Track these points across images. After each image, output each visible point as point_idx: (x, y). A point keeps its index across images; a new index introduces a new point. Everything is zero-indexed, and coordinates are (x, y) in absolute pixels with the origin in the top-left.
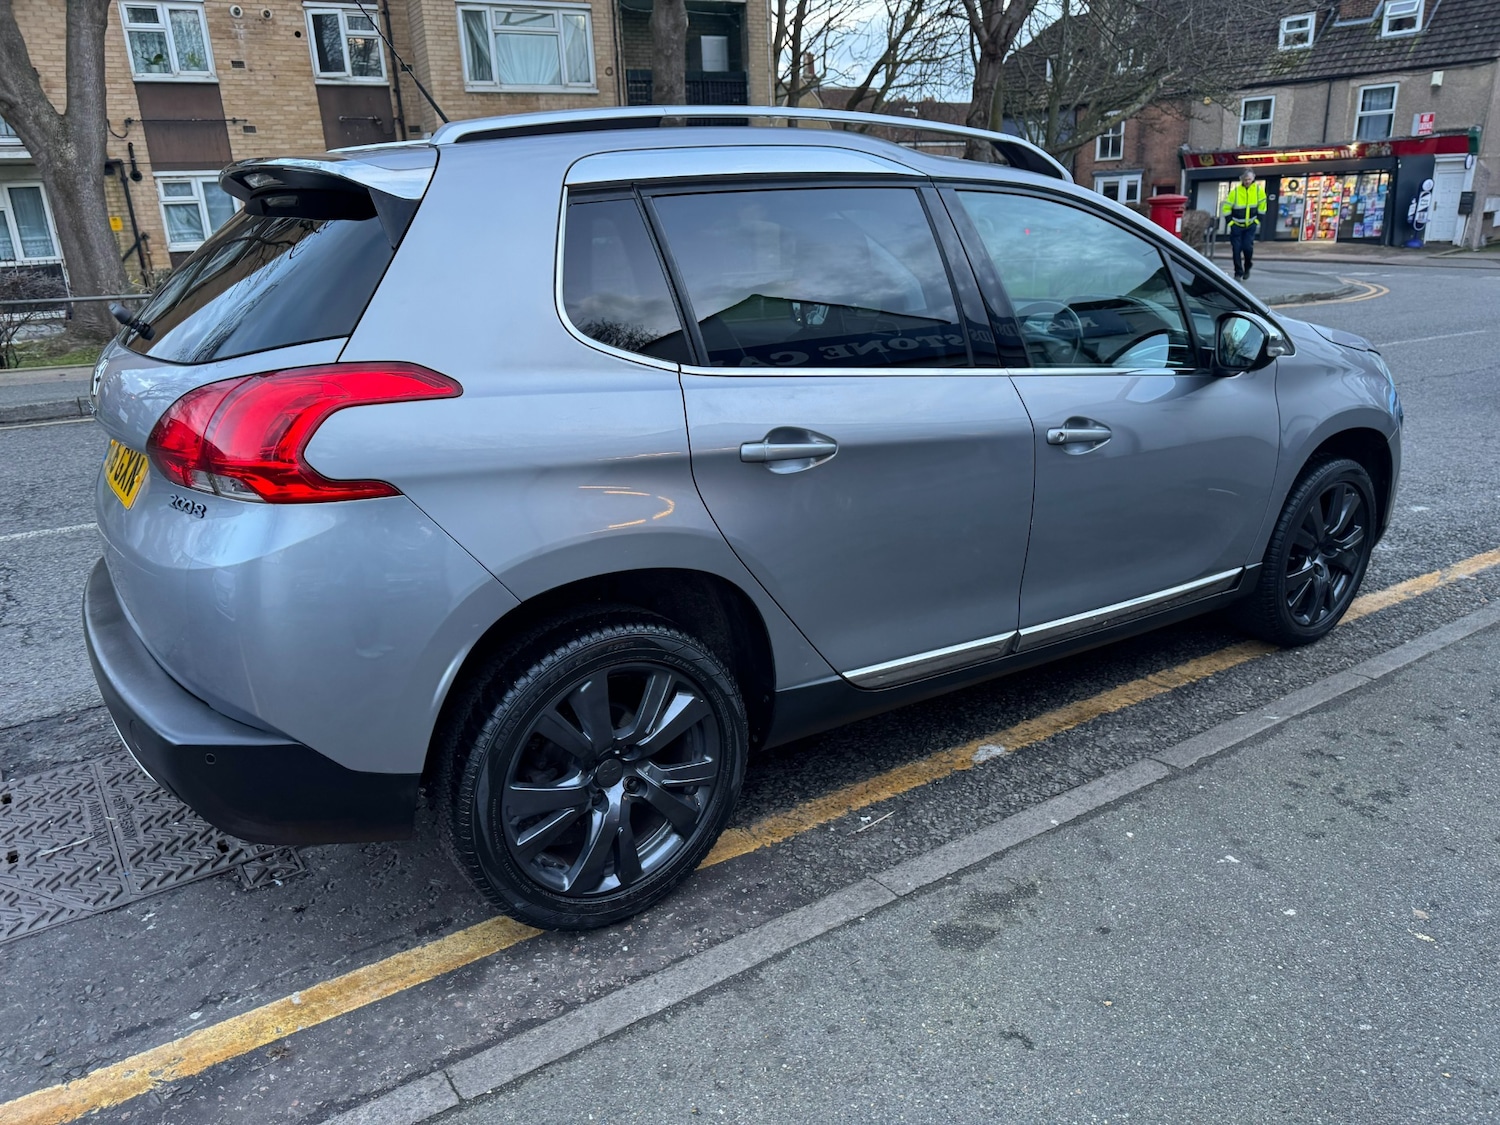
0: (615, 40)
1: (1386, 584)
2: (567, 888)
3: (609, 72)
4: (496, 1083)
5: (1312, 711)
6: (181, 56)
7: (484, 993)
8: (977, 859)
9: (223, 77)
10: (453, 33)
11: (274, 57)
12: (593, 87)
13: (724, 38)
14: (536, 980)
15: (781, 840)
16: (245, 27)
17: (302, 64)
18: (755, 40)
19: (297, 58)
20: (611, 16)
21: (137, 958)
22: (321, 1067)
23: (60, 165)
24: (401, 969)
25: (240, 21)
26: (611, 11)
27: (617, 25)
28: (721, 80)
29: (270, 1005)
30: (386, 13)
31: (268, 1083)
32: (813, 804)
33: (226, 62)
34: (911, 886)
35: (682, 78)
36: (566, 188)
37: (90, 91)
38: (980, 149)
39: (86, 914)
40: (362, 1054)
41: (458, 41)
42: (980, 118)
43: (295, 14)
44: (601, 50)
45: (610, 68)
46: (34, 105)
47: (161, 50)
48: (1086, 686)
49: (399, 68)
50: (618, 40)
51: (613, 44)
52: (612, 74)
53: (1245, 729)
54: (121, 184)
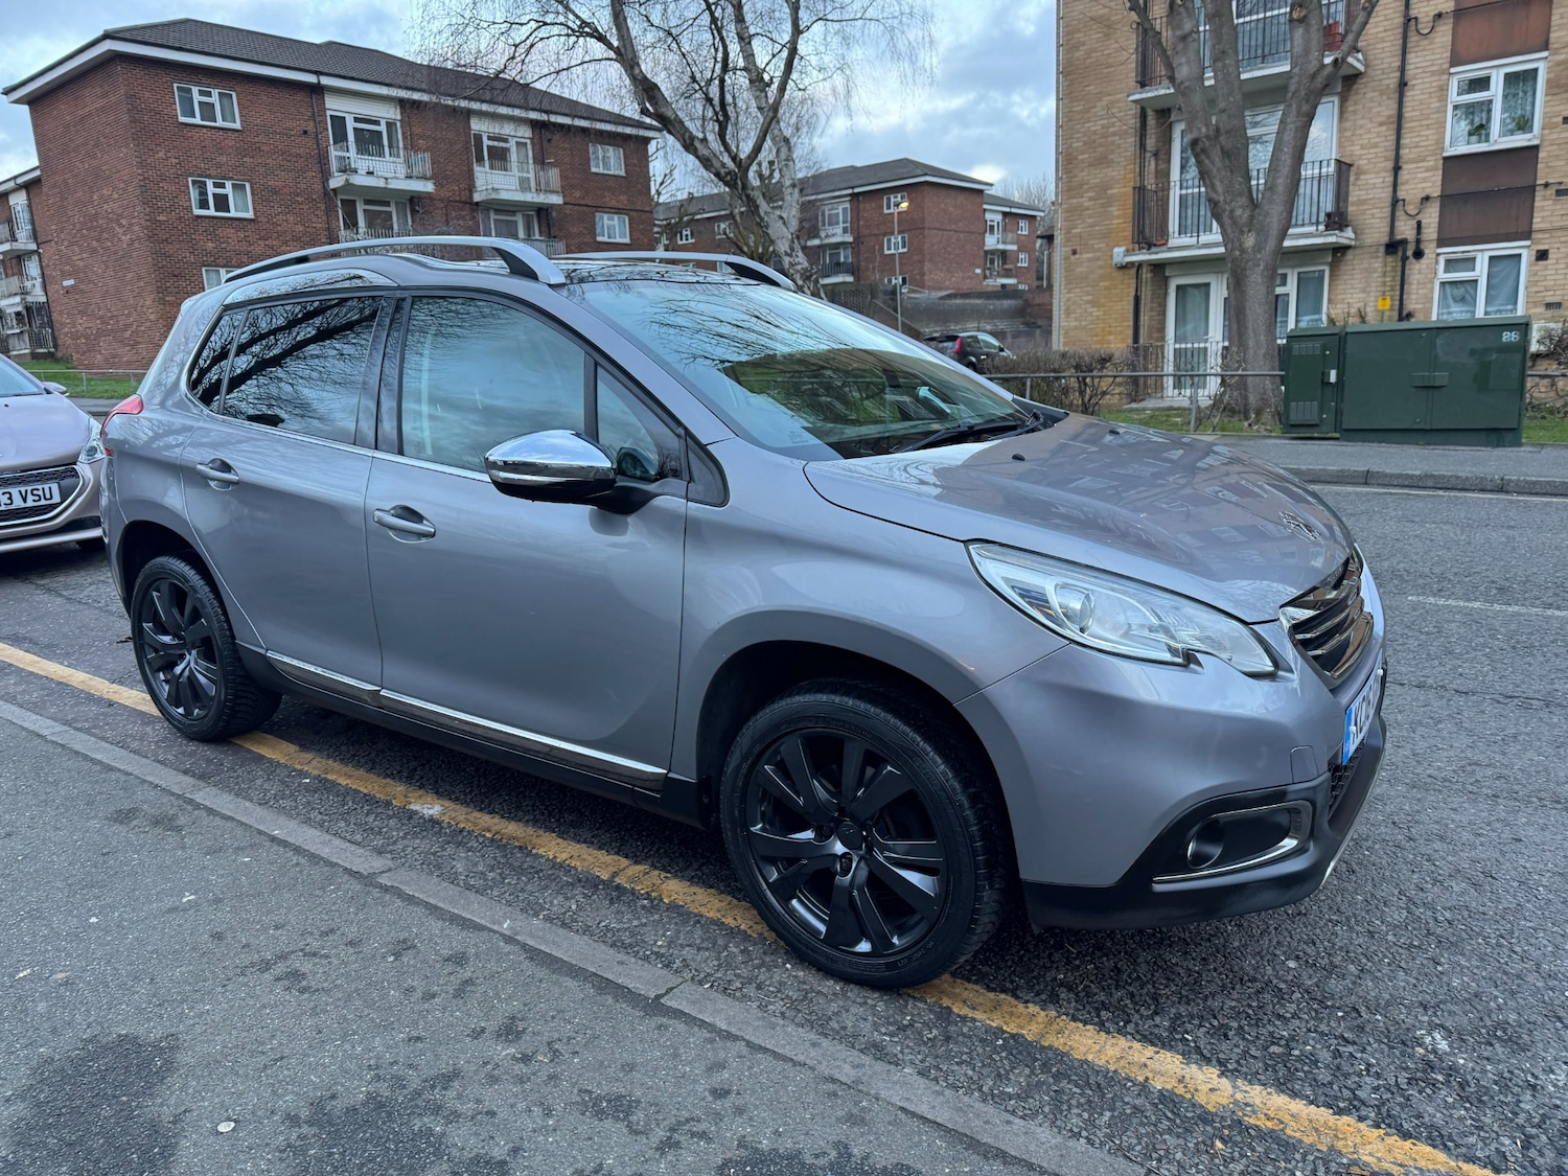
6: (1506, 121)
9: (1548, 137)
33: (1554, 120)
47: (1485, 119)
53: (475, 909)
54: (1400, 264)
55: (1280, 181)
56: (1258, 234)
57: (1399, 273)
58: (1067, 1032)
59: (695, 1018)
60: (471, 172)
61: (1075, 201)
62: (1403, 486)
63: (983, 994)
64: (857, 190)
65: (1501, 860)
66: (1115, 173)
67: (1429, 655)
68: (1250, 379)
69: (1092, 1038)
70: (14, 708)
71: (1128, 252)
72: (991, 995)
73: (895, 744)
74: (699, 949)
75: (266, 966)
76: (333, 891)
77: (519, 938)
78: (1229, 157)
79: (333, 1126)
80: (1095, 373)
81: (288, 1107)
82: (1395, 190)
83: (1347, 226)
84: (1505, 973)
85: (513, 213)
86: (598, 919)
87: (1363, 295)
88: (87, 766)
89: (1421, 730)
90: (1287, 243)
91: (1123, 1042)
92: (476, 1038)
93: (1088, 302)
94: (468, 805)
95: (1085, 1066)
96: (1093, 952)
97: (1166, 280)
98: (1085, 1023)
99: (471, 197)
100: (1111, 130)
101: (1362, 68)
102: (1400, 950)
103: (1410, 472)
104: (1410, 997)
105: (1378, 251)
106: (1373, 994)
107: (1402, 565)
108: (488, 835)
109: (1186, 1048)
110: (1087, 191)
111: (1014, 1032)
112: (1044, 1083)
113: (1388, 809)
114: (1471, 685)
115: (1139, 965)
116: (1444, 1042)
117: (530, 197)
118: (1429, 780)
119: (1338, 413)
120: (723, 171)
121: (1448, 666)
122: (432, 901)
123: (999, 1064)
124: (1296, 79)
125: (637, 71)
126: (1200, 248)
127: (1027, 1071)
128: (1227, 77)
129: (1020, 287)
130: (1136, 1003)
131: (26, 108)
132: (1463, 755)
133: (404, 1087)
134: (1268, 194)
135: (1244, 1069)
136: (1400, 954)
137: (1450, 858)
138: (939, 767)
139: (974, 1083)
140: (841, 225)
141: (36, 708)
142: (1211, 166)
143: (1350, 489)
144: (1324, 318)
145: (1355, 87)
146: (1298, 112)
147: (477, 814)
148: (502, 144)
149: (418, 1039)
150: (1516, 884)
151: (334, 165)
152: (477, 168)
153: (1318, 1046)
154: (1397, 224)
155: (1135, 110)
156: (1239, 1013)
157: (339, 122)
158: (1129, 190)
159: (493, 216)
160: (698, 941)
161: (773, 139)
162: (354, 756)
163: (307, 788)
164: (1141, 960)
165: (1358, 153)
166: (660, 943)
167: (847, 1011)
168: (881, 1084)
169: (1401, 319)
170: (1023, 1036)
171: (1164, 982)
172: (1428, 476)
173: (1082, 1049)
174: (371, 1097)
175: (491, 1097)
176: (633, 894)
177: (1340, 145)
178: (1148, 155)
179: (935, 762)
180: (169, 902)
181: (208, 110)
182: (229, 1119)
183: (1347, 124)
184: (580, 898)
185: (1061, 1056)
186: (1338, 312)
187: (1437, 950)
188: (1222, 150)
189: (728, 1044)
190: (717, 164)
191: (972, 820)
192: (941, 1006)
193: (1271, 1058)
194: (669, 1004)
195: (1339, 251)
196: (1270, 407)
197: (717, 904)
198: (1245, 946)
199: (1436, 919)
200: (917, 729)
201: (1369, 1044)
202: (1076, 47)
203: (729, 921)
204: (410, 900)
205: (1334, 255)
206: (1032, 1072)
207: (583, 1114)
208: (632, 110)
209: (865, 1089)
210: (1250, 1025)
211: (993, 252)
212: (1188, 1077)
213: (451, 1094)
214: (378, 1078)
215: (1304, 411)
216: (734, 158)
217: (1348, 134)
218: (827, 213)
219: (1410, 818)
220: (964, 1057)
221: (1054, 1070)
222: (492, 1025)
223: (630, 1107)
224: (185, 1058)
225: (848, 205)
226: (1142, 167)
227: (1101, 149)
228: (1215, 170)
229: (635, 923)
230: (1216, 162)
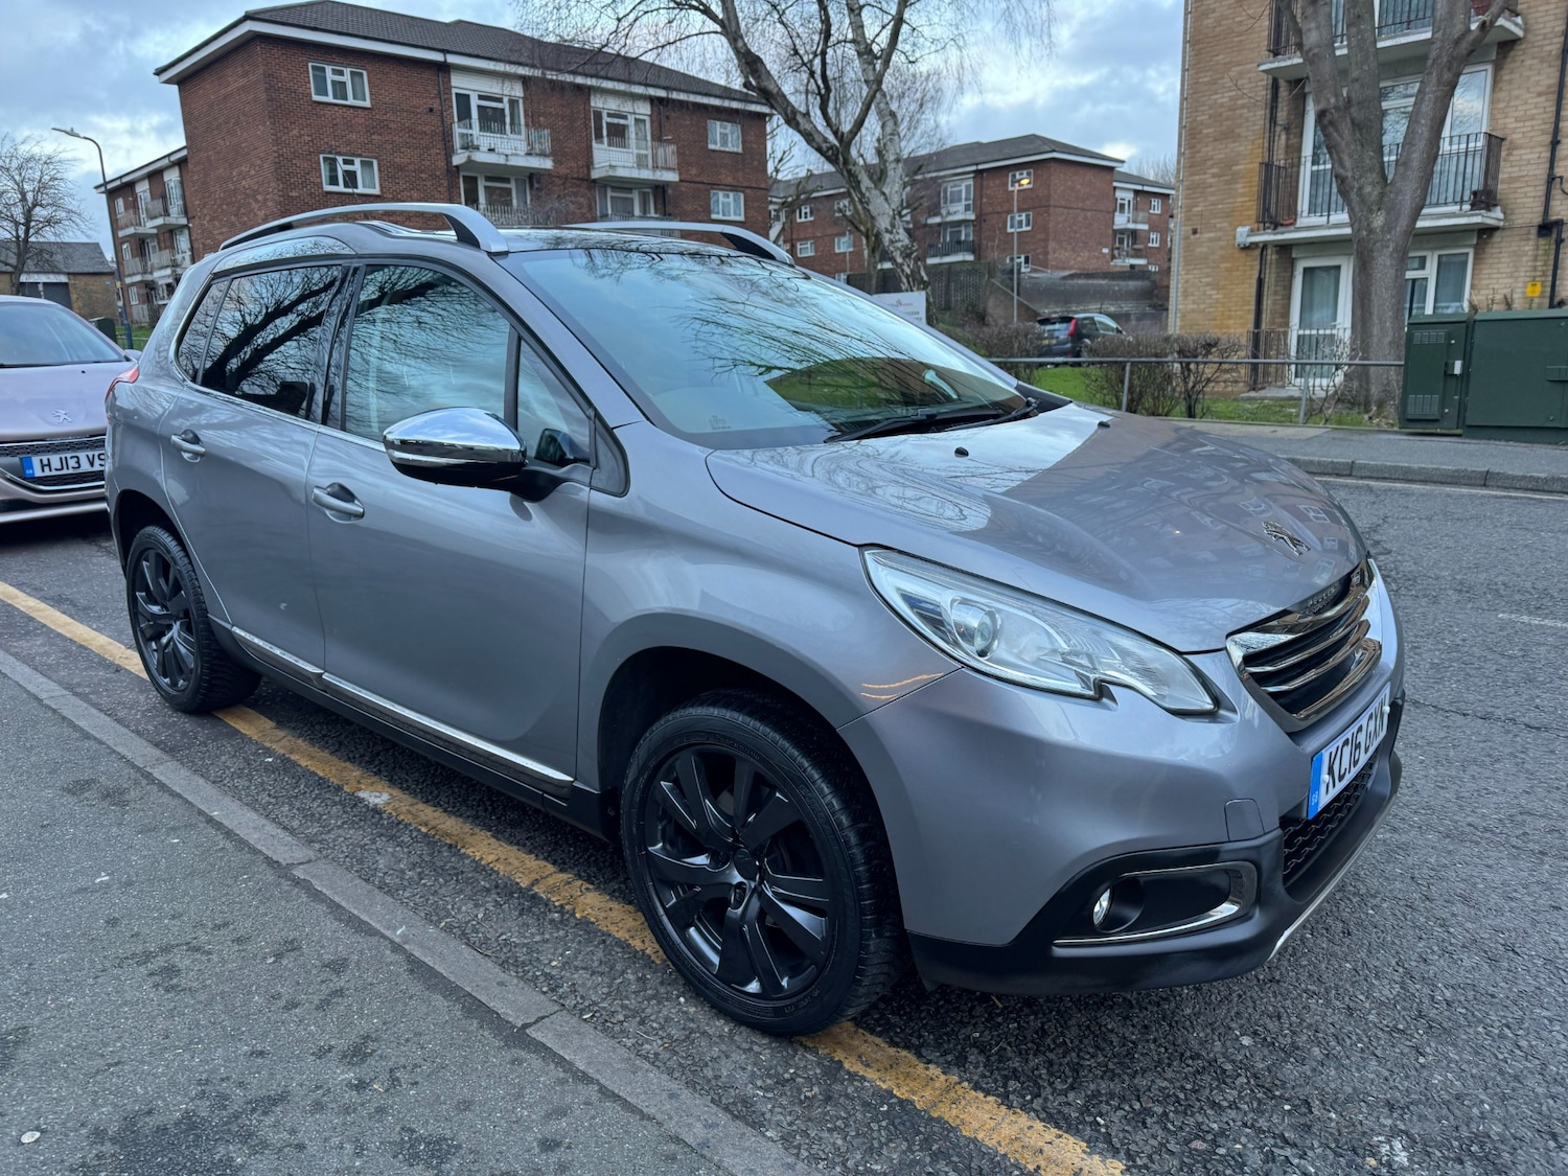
53: (378, 911)
54: (1554, 247)
55: (1415, 155)
56: (1388, 213)
57: (1552, 257)
58: (963, 1102)
59: (555, 1054)
60: (589, 150)
61: (1197, 177)
62: (1526, 490)
63: (883, 1050)
64: (980, 167)
65: (1530, 931)
66: (1241, 147)
67: (1505, 682)
68: (1372, 369)
69: (989, 1112)
70: (27, 670)
71: (1252, 232)
72: (892, 1051)
73: (782, 769)
74: (593, 973)
75: (148, 957)
76: (245, 881)
77: (407, 947)
78: (1360, 129)
79: (136, 1145)
80: (1199, 359)
81: (101, 1120)
82: (1552, 167)
83: (1495, 205)
84: (1501, 1072)
85: (630, 190)
86: (500, 931)
87: (1511, 281)
88: (67, 731)
89: (1473, 769)
90: (1420, 224)
91: (1023, 1120)
92: (320, 1058)
93: (1208, 284)
94: (415, 796)
95: (972, 1146)
96: (1021, 1009)
97: (1292, 263)
98: (987, 1093)
99: (589, 173)
100: (1240, 102)
101: (1520, 33)
102: (1380, 1033)
103: (1535, 474)
104: (1376, 1092)
105: (1529, 233)
106: (1333, 1086)
107: (1501, 578)
108: (424, 830)
109: (1095, 1134)
110: (1211, 167)
111: (904, 1097)
112: (918, 1162)
113: (1410, 861)
114: (1545, 719)
115: (1068, 1028)
116: (1404, 1154)
117: (646, 174)
118: (1467, 829)
119: (1462, 408)
120: (824, 146)
121: (1525, 696)
122: (337, 899)
123: (875, 1135)
124: (1438, 45)
125: (740, 44)
126: (1330, 228)
127: (904, 1146)
128: (1363, 45)
129: (1152, 268)
130: (1051, 1074)
131: (175, 88)
132: (1516, 801)
133: (225, 1108)
134: (1401, 169)
135: (1155, 1167)
136: (1379, 1039)
137: (1468, 925)
138: (827, 797)
139: (839, 1156)
140: (964, 203)
141: (45, 671)
142: (1339, 139)
143: (1464, 490)
144: (1466, 305)
145: (1512, 54)
146: (1439, 82)
147: (421, 806)
148: (622, 122)
149: (261, 1054)
150: (1540, 962)
151: (457, 142)
152: (594, 145)
153: (1250, 1146)
154: (1552, 203)
155: (1266, 81)
156: (1169, 1096)
157: (464, 100)
158: (1256, 166)
159: (610, 194)
160: (596, 964)
161: (880, 113)
162: (325, 736)
163: (269, 769)
164: (1073, 1022)
165: (1510, 126)
166: (554, 963)
167: (727, 1057)
168: (729, 1150)
169: (1551, 306)
170: (912, 1103)
171: (1091, 1050)
172: (1554, 479)
173: (975, 1125)
174: (187, 1115)
175: (309, 1128)
176: (546, 905)
177: (1492, 117)
178: (1278, 129)
179: (821, 791)
180: (82, 882)
181: (340, 89)
182: (37, 1129)
183: (1502, 95)
184: (490, 906)
185: (949, 1130)
186: (1480, 299)
187: (1425, 1037)
188: (1353, 121)
189: (580, 1087)
190: (819, 139)
191: (860, 858)
192: (832, 1060)
193: (1191, 1156)
194: (534, 1035)
195: (1486, 233)
196: (1393, 398)
197: (630, 923)
198: (1197, 1015)
199: (1432, 998)
200: (807, 753)
201: (1312, 1148)
202: (1205, 15)
203: (637, 944)
204: (316, 896)
205: (1480, 237)
206: (910, 1149)
207: (395, 1157)
208: (737, 83)
209: (709, 1155)
210: (1176, 1112)
211: (1122, 232)
212: (1086, 1169)
213: (269, 1120)
214: (202, 1095)
215: (1426, 404)
216: (835, 133)
217: (1502, 105)
218: (949, 190)
219: (1433, 873)
220: (839, 1123)
221: (935, 1147)
222: (342, 1044)
223: (448, 1152)
224: (25, 1055)
225: (971, 182)
226: (1271, 142)
227: (1229, 123)
228: (1343, 144)
229: (538, 938)
230: (1345, 135)
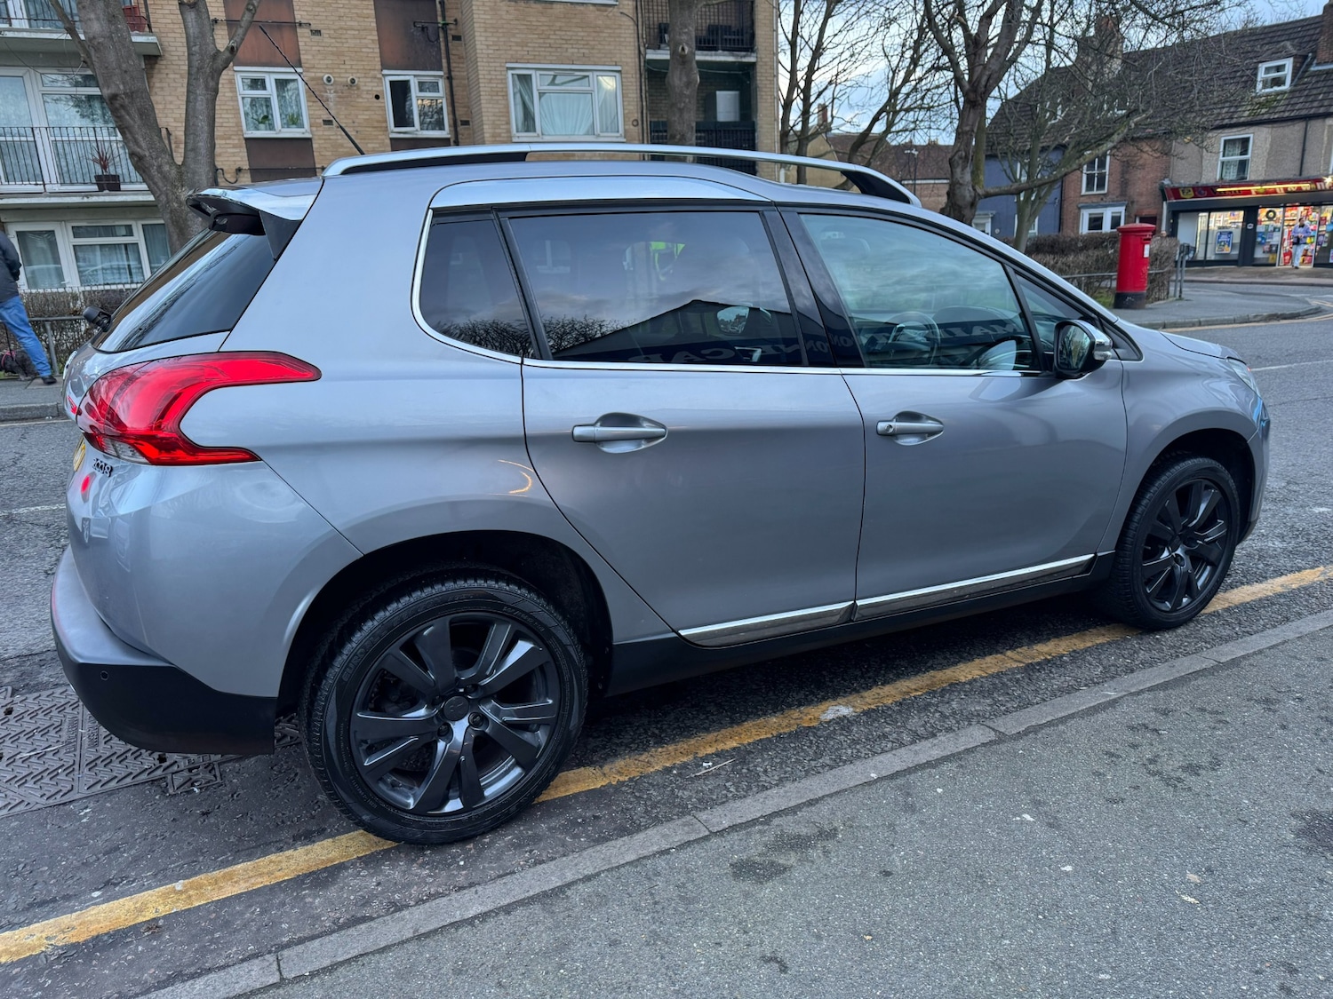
0: (641, 96)
1: (1266, 578)
2: (412, 807)
3: (635, 123)
4: (317, 966)
5: (1150, 689)
6: (283, 116)
7: (332, 892)
8: (792, 804)
9: (316, 133)
10: (504, 94)
11: (357, 115)
12: (621, 136)
13: (737, 93)
14: (379, 884)
15: (627, 779)
16: (335, 92)
17: (378, 121)
18: (763, 93)
19: (376, 117)
20: (638, 76)
21: (66, 845)
22: (182, 943)
23: (176, 205)
24: (272, 867)
25: (331, 87)
26: (638, 72)
27: (643, 84)
28: (733, 128)
29: (157, 890)
30: (450, 78)
31: (135, 953)
32: (664, 749)
33: (318, 121)
34: (726, 824)
35: (692, 127)
36: (430, 212)
37: (202, 145)
38: (961, 184)
39: (39, 806)
40: (217, 935)
41: (507, 100)
42: (961, 158)
43: (376, 80)
44: (629, 105)
45: (637, 120)
46: (157, 158)
47: (267, 112)
48: (945, 658)
49: (459, 123)
50: (644, 96)
51: (639, 99)
52: (638, 125)
53: (1078, 702)
55: (200, 144)
126: (47, 196)
142: (132, 122)
145: (157, 66)
230: (134, 121)
